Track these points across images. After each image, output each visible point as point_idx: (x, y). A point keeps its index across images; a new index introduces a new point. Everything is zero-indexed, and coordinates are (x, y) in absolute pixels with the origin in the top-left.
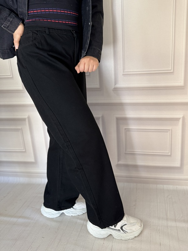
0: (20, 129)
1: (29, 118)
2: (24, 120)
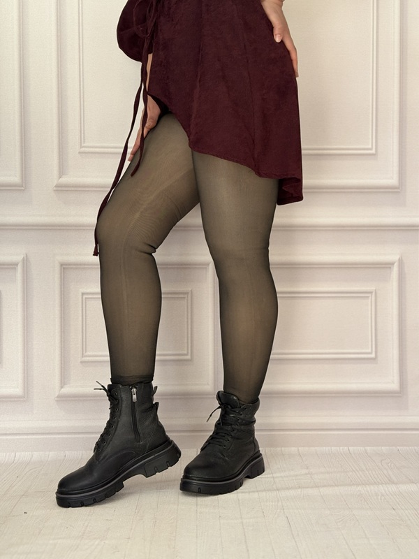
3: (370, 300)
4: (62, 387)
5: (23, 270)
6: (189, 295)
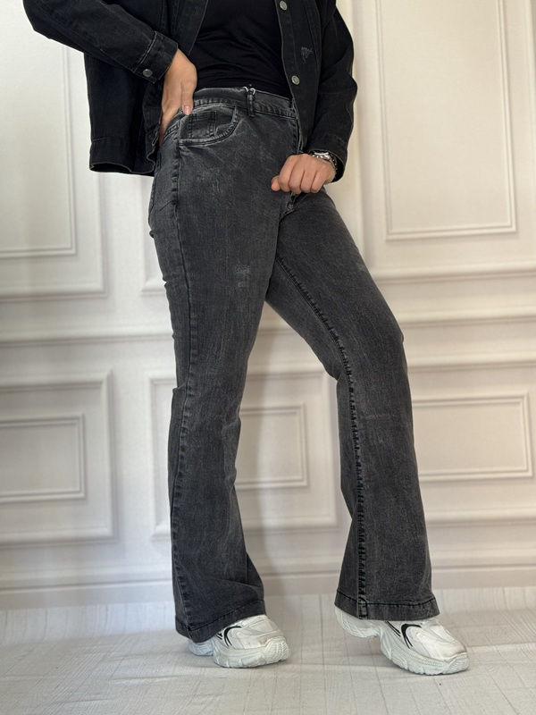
0: (77, 418)
1: (111, 379)
2: (95, 385)
3: (521, 407)
4: (157, 524)
5: (109, 390)
6: (302, 410)
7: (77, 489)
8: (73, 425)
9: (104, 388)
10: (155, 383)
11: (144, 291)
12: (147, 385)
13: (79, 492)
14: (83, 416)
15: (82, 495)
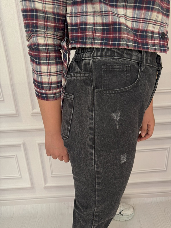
0: (14, 156)
1: (24, 143)
2: (19, 146)
4: (45, 184)
5: (24, 147)
7: (18, 175)
8: (14, 157)
9: (22, 146)
10: (40, 145)
11: (32, 114)
12: (37, 145)
13: (19, 176)
14: (16, 155)
15: (20, 177)
